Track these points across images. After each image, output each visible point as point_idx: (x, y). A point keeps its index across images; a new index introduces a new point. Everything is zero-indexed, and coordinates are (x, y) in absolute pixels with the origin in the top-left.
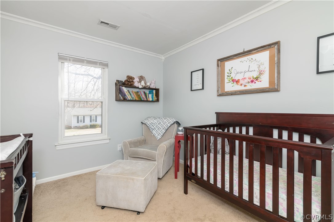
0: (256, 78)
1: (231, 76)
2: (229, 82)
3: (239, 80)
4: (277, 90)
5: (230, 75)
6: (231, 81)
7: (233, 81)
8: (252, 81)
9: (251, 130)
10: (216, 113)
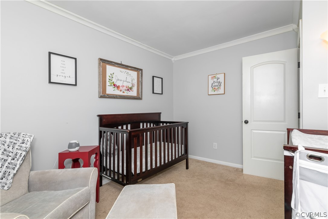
0: (130, 88)
1: (113, 81)
2: (111, 86)
3: (120, 86)
4: (141, 99)
5: (111, 79)
6: (112, 85)
7: (114, 85)
8: (128, 90)
9: (129, 126)
10: (99, 116)
